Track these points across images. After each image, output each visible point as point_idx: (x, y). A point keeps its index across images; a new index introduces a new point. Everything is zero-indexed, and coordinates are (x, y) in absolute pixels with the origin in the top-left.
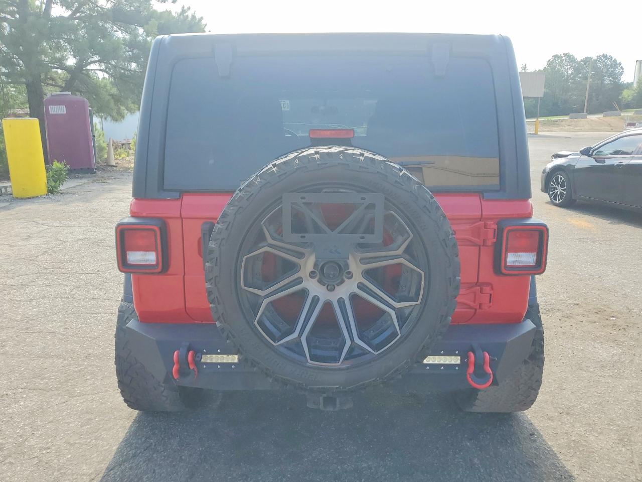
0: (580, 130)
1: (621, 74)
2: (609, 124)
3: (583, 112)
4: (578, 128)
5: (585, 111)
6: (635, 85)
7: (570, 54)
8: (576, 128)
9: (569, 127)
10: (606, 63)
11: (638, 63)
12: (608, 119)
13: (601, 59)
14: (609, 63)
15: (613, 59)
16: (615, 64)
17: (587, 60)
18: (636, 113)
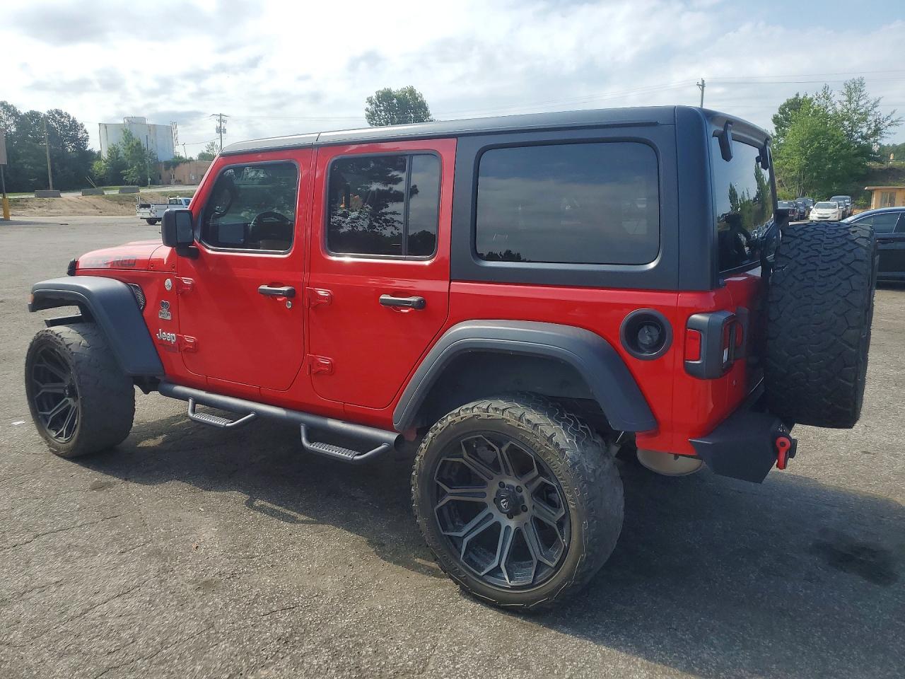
0: (59, 214)
1: (86, 139)
2: (94, 206)
3: (49, 189)
4: (56, 211)
5: (51, 187)
6: (105, 155)
7: (10, 103)
8: (51, 211)
9: (41, 209)
10: (63, 122)
11: (103, 127)
12: (90, 199)
13: (53, 115)
14: (66, 122)
15: (71, 120)
16: (75, 126)
17: (34, 115)
18: (122, 191)
